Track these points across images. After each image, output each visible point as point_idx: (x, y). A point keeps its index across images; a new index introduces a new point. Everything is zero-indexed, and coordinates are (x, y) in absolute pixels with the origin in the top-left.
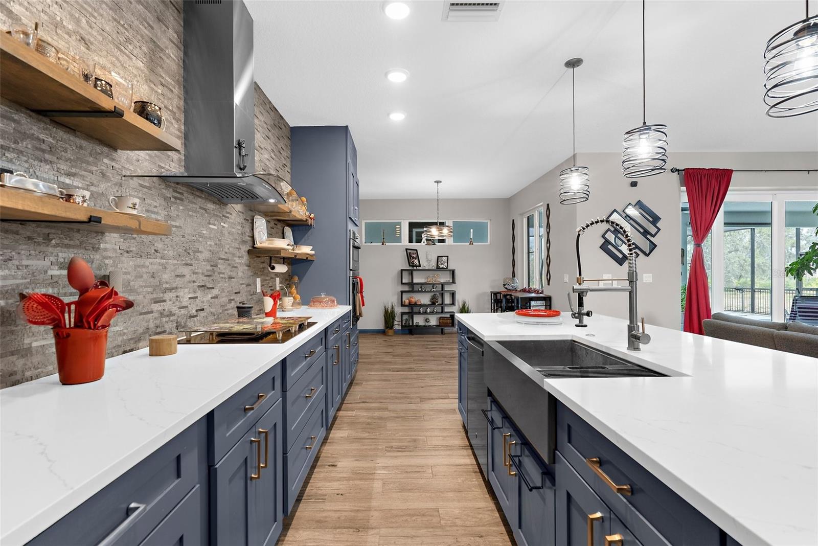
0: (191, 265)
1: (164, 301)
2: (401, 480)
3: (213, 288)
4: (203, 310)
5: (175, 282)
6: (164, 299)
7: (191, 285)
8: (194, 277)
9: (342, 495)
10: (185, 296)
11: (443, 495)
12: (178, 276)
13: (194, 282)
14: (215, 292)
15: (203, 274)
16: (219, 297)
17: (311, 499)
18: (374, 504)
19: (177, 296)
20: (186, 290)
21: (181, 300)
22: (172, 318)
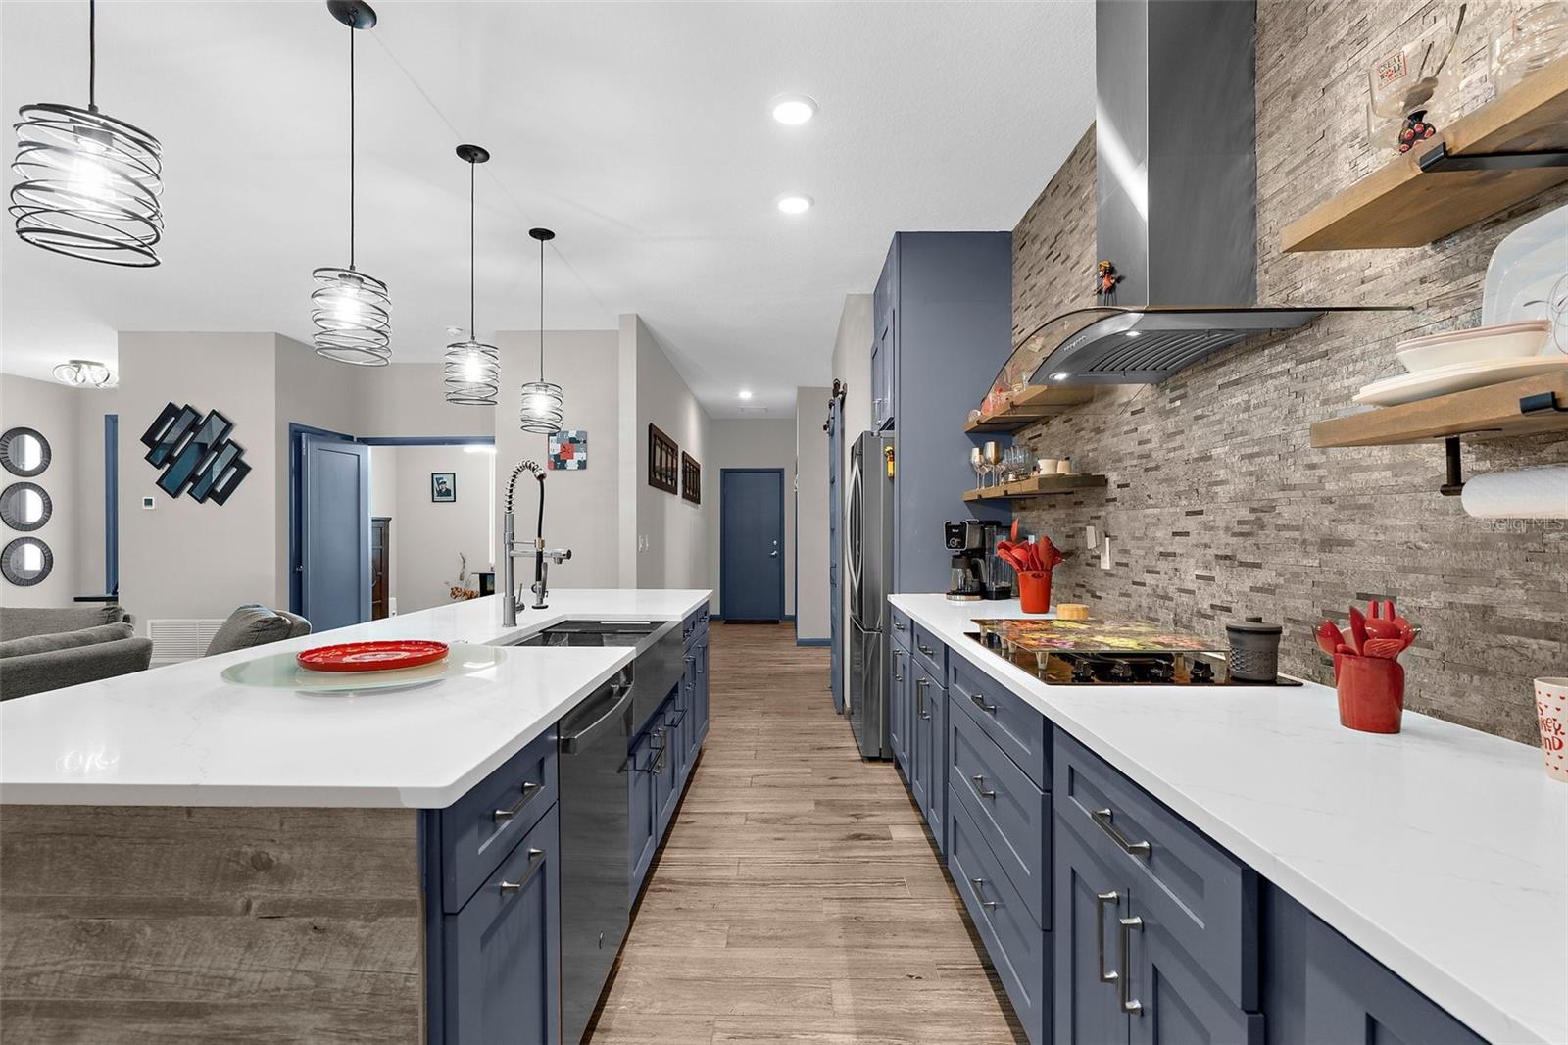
0: (1201, 512)
1: (1158, 573)
2: (790, 1011)
3: (1258, 565)
4: (1228, 610)
5: (1172, 544)
6: (1158, 569)
7: (1200, 552)
8: (1207, 538)
9: (911, 977)
10: (1191, 571)
11: (709, 971)
12: (1175, 534)
13: (1206, 546)
14: (1264, 577)
15: (1227, 529)
16: (1277, 591)
17: (967, 969)
18: (842, 958)
19: (1176, 569)
20: (1192, 561)
21: (1183, 577)
22: (1167, 603)
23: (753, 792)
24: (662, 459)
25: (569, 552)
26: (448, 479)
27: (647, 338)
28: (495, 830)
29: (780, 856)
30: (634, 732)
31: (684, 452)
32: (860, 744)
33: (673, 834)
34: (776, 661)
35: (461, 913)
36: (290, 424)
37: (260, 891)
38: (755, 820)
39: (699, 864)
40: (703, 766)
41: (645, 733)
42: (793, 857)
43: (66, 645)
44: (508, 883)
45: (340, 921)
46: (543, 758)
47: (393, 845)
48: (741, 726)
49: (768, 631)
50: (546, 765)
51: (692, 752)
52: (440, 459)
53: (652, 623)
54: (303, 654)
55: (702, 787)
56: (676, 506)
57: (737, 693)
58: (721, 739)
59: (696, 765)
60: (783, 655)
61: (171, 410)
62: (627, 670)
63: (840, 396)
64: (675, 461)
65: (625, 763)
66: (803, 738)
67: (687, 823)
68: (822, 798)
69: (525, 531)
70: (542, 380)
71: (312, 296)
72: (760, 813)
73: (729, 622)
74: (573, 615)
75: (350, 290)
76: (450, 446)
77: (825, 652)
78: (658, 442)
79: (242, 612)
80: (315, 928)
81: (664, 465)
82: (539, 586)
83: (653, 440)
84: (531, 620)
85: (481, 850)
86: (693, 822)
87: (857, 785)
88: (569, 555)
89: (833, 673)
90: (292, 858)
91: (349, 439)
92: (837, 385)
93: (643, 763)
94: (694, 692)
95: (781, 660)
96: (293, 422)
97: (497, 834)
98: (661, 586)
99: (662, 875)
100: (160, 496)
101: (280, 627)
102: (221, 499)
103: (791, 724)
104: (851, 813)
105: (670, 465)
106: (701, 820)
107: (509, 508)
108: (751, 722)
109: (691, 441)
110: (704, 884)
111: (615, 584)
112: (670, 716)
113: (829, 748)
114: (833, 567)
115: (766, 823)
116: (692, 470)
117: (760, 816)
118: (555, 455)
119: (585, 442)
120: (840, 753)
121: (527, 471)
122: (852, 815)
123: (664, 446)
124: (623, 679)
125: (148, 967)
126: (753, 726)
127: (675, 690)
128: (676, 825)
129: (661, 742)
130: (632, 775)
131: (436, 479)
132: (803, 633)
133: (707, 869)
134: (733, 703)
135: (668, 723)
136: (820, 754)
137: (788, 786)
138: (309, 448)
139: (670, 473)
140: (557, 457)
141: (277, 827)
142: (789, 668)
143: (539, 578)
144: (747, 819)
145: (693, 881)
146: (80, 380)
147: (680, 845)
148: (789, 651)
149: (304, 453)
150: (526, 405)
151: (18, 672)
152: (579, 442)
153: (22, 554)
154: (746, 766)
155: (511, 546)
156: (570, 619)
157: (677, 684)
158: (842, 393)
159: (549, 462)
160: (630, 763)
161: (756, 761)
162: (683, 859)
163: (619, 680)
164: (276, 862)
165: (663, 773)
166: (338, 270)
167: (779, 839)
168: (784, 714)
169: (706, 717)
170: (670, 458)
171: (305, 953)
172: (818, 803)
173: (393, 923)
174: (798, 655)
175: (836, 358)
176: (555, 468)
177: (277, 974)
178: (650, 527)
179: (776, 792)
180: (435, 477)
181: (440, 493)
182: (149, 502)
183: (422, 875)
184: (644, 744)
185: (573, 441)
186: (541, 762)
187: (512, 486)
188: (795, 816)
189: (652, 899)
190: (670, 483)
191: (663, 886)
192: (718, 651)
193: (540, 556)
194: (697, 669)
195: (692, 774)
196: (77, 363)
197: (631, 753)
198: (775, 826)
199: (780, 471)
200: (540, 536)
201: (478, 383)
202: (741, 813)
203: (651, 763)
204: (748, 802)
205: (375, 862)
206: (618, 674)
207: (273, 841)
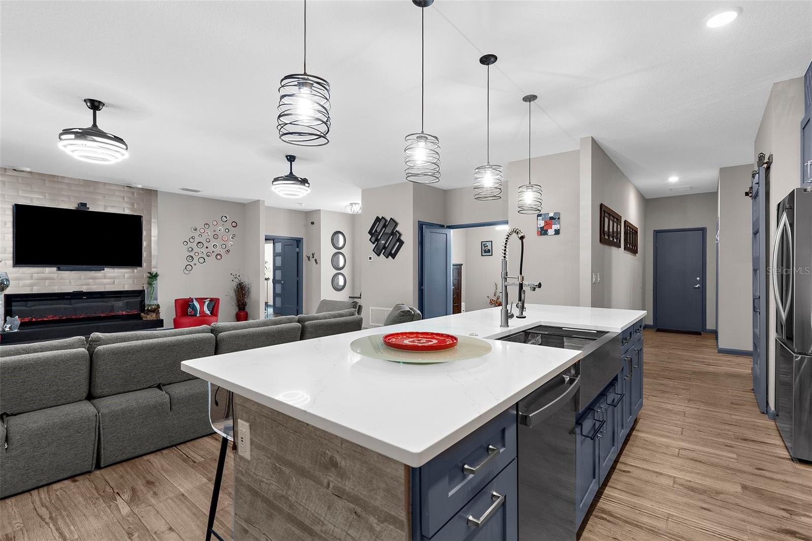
23: (679, 461)
24: (609, 225)
25: (540, 284)
26: (489, 244)
27: (598, 150)
28: (464, 477)
29: (706, 524)
30: (581, 410)
31: (625, 222)
32: (788, 445)
33: (613, 476)
34: (699, 362)
35: (432, 539)
36: (419, 221)
37: (332, 478)
38: (682, 485)
39: (634, 507)
40: (638, 431)
41: (590, 409)
42: (720, 529)
43: (335, 317)
44: (473, 517)
45: (366, 514)
46: (504, 428)
47: (392, 478)
48: (670, 407)
49: (692, 340)
50: (507, 433)
51: (629, 420)
52: (484, 234)
53: (598, 332)
54: (387, 337)
55: (637, 446)
56: (620, 256)
57: (666, 381)
58: (652, 414)
59: (633, 429)
60: (706, 359)
61: (378, 220)
62: (576, 366)
63: (765, 166)
64: (619, 226)
65: (574, 429)
66: (727, 427)
67: (624, 471)
68: (748, 483)
69: (513, 271)
70: (530, 183)
71: (405, 151)
72: (687, 481)
73: (659, 330)
74: (545, 322)
75: (422, 144)
76: (488, 227)
77: (748, 362)
78: (606, 214)
79: (397, 307)
80: (355, 512)
81: (611, 230)
82: (520, 304)
83: (603, 214)
84: (516, 325)
85: (450, 494)
86: (629, 472)
87: (787, 482)
88: (540, 286)
89: (755, 379)
90: (346, 466)
91: (442, 226)
92: (761, 157)
93: (589, 429)
94: (631, 381)
95: (703, 362)
96: (420, 220)
97: (464, 482)
98: (609, 307)
99: (604, 506)
100: (373, 255)
101: (409, 315)
102: (394, 256)
103: (716, 414)
104: (782, 507)
105: (615, 230)
106: (636, 473)
107: (505, 257)
108: (678, 405)
109: (632, 213)
110: (637, 526)
111: (577, 303)
112: (611, 397)
113: (754, 441)
114: (756, 299)
115: (692, 491)
116: (631, 232)
117: (686, 483)
118: (541, 227)
119: (559, 218)
120: (765, 448)
121: (514, 234)
122: (784, 509)
123: (611, 217)
124: (573, 372)
125: (294, 497)
126: (681, 409)
127: (616, 379)
128: (615, 471)
129: (603, 416)
130: (579, 438)
131: (483, 244)
132: (723, 343)
133: (640, 514)
134: (662, 388)
135: (609, 401)
136: (745, 444)
137: (712, 465)
138: (426, 231)
139: (615, 235)
140: (542, 228)
141: (339, 445)
142: (711, 369)
143: (520, 299)
144: (674, 482)
145: (628, 520)
146: (353, 211)
147: (618, 487)
148: (710, 355)
149: (424, 234)
150: (521, 199)
151: (320, 326)
152: (555, 219)
153: (338, 279)
154: (674, 439)
155: (506, 279)
156: (543, 324)
157: (617, 375)
158: (766, 163)
159: (538, 232)
160: (578, 430)
161: (681, 437)
162: (620, 499)
163: (570, 372)
164: (339, 465)
165: (604, 437)
166: (417, 134)
167: (705, 509)
168: (706, 403)
169: (641, 397)
170: (615, 224)
171: (351, 526)
172: (744, 487)
173: (392, 529)
174: (720, 360)
175: (760, 137)
176: (541, 235)
177: (339, 530)
178: (601, 269)
179: (702, 468)
180: (483, 243)
181: (485, 252)
182: (370, 258)
183: (409, 503)
184: (590, 416)
185: (552, 218)
186: (503, 431)
187: (506, 244)
188: (721, 493)
189: (596, 523)
190: (615, 240)
191: (604, 516)
192: (650, 349)
193: (521, 286)
194: (634, 364)
195: (629, 436)
196: (351, 204)
197: (579, 422)
198: (702, 497)
199: (703, 230)
200: (521, 274)
201: (490, 187)
202: (670, 476)
203: (596, 431)
204: (675, 468)
205: (383, 485)
206: (569, 368)
207: (338, 452)
